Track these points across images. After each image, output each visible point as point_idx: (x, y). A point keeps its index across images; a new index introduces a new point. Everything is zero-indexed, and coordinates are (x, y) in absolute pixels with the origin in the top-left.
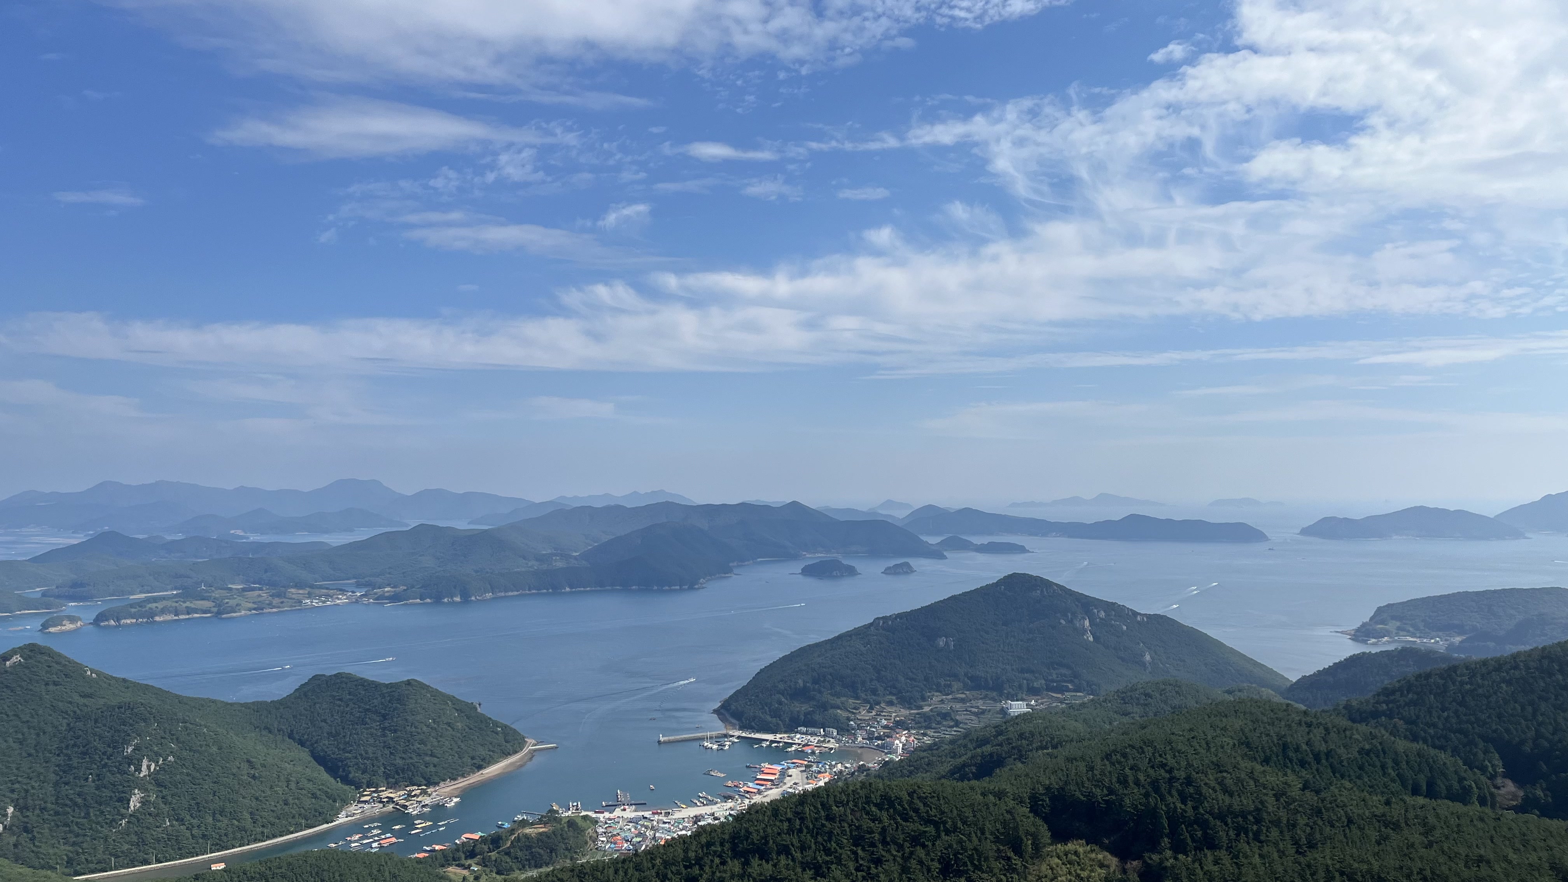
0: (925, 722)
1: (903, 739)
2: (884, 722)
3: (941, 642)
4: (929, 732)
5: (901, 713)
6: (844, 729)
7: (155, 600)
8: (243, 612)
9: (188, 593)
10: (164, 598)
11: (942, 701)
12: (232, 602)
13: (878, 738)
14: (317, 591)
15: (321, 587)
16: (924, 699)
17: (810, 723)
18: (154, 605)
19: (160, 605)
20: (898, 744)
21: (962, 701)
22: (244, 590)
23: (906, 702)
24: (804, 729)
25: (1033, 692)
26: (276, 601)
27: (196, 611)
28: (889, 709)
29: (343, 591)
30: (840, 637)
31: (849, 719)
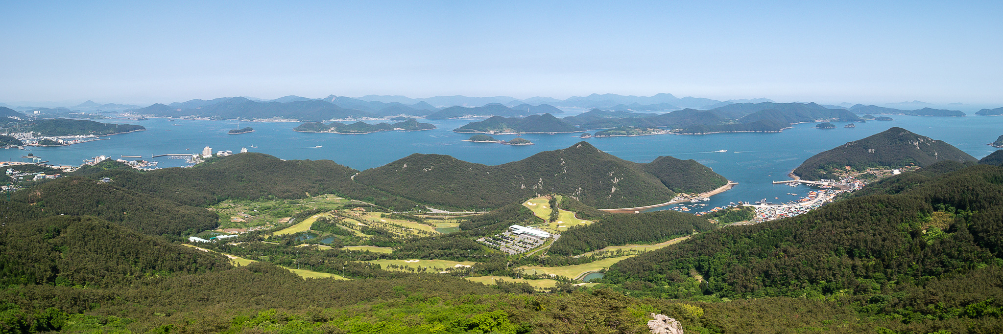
0: (865, 177)
1: (858, 183)
2: (851, 177)
3: (870, 150)
4: (866, 180)
5: (856, 174)
6: (837, 179)
7: (610, 130)
8: (634, 135)
9: (619, 129)
10: (613, 129)
11: (871, 170)
12: (631, 132)
13: (849, 183)
14: (656, 130)
15: (657, 128)
16: (864, 170)
17: (826, 178)
18: (610, 132)
19: (612, 131)
20: (856, 185)
21: (878, 170)
22: (634, 128)
23: (859, 170)
24: (823, 180)
25: (901, 166)
26: (644, 132)
27: (621, 134)
28: (853, 173)
29: (663, 130)
30: (835, 149)
31: (839, 176)
